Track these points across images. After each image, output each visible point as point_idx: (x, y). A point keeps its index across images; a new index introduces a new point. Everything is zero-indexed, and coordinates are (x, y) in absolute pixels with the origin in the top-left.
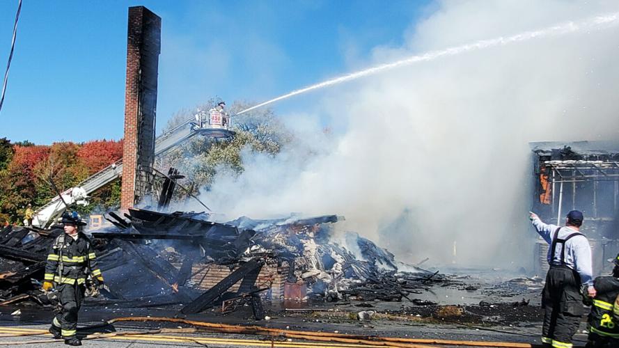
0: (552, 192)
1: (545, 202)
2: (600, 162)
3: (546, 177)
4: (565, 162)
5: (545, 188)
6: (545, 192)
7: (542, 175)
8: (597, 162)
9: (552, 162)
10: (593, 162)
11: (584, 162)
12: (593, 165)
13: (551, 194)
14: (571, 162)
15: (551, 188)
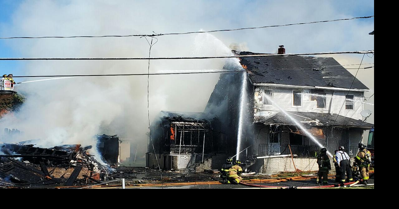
0: (175, 134)
1: (173, 139)
2: (193, 123)
3: (173, 129)
4: (180, 123)
5: (172, 133)
6: (172, 135)
7: (171, 128)
8: (192, 123)
9: (175, 123)
10: (191, 123)
11: (187, 123)
12: (191, 124)
13: (175, 135)
14: (182, 123)
15: (175, 133)
